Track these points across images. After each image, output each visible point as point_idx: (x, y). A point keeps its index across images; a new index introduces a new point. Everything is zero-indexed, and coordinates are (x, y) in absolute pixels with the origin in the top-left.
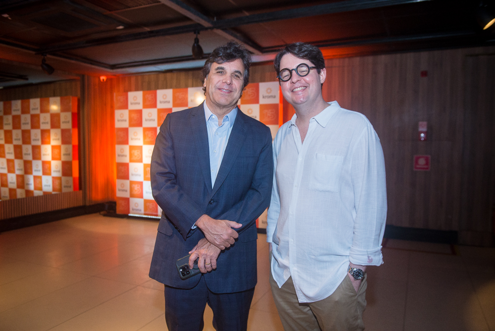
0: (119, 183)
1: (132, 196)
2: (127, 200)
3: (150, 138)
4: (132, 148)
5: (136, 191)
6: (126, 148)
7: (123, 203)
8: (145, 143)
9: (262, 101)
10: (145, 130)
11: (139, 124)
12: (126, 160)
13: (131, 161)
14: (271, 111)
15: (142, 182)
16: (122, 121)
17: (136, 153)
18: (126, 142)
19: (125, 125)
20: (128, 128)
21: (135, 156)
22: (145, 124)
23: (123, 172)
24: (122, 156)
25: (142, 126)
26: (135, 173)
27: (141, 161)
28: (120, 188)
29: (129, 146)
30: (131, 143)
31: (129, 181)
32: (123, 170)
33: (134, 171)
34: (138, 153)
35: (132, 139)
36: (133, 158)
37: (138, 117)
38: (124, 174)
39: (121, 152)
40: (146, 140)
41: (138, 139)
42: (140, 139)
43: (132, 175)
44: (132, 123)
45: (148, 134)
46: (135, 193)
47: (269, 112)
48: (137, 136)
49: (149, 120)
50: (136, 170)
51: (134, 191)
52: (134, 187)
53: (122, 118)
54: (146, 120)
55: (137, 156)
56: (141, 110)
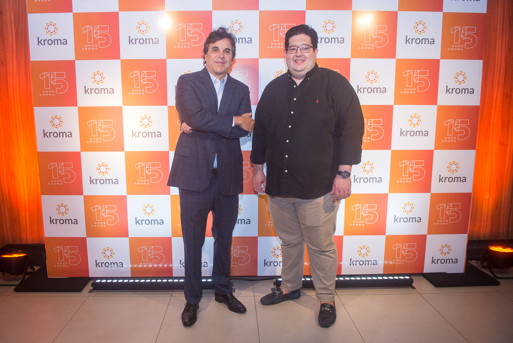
0: (50, 204)
1: (93, 231)
2: (80, 244)
3: (143, 86)
4: (86, 114)
5: (104, 219)
6: (69, 117)
7: (67, 252)
8: (128, 100)
10: (128, 67)
11: (111, 51)
12: (72, 145)
13: (85, 147)
14: (468, 30)
15: (124, 198)
16: (53, 42)
17: (100, 126)
18: (69, 99)
19: (66, 53)
20: (74, 62)
21: (100, 135)
22: (128, 52)
23: (61, 177)
24: (59, 135)
25: (119, 58)
26: (100, 177)
27: (118, 145)
28: (56, 216)
29: (79, 108)
30: (84, 100)
31: (82, 197)
32: (61, 169)
33: (97, 171)
34: (107, 126)
35: (89, 91)
36: (92, 141)
37: (103, 32)
38: (66, 180)
39: (53, 126)
40: (135, 92)
41: (106, 90)
42: (113, 91)
43: (91, 181)
44: (86, 49)
45: (137, 77)
46: (103, 225)
47: (464, 32)
48: (103, 82)
49: (141, 41)
50: (103, 169)
51: (98, 222)
52: (98, 211)
53: (52, 35)
54: (130, 41)
55: (107, 133)
56: (115, 15)
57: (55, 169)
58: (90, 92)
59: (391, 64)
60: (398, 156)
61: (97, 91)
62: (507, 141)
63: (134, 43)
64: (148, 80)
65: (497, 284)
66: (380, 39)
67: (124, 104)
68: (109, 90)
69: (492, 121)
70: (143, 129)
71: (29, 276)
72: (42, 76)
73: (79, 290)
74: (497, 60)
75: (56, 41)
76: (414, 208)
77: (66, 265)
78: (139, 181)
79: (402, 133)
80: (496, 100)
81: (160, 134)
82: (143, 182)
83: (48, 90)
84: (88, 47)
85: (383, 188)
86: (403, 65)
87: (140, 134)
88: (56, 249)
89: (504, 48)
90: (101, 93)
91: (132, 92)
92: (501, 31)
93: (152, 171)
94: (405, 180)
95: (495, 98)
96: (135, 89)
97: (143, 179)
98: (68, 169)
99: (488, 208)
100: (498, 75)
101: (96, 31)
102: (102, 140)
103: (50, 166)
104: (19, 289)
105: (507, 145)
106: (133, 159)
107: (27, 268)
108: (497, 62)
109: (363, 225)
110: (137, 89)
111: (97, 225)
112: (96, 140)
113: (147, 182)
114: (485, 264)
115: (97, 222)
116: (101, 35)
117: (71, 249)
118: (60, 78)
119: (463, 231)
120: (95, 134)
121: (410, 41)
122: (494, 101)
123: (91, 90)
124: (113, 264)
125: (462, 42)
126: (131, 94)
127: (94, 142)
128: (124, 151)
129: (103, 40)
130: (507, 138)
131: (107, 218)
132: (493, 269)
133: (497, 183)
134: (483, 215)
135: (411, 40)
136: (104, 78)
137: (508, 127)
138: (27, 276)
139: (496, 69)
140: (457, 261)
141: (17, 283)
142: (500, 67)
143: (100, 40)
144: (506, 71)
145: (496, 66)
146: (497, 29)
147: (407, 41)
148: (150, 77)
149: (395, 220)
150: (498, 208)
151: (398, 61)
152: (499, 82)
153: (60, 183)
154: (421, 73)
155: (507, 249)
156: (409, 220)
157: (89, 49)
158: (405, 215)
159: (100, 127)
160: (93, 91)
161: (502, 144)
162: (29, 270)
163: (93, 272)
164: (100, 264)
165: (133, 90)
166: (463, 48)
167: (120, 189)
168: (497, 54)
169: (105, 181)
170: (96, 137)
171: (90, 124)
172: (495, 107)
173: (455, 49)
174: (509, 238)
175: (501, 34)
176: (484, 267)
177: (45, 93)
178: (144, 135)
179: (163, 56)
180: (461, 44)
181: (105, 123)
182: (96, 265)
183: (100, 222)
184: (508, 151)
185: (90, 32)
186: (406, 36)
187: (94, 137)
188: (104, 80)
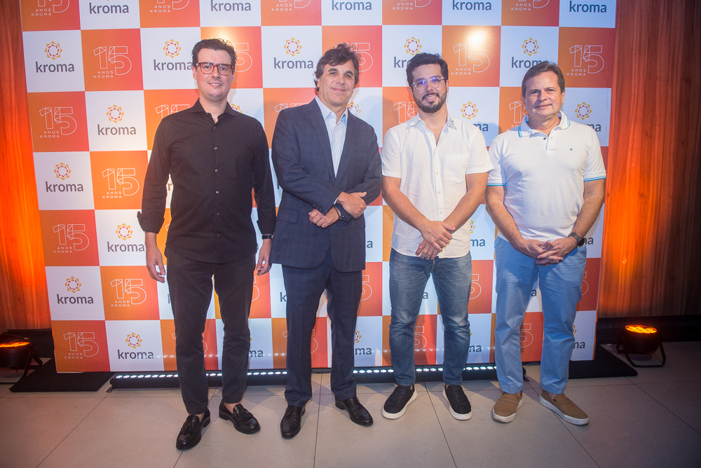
0: (58, 278)
1: (113, 313)
2: (98, 329)
4: (100, 161)
5: (127, 297)
6: (79, 164)
7: (80, 339)
9: (568, 19)
10: (154, 99)
11: (133, 80)
12: (84, 201)
13: (101, 203)
14: (592, 49)
16: (56, 68)
18: (80, 142)
19: (73, 82)
20: (83, 93)
23: (70, 243)
24: (66, 188)
25: (141, 88)
26: (121, 242)
28: (65, 293)
29: (92, 153)
30: (98, 143)
31: (98, 268)
32: (70, 233)
33: (117, 235)
34: (129, 176)
35: (104, 131)
36: (110, 195)
37: (121, 54)
38: (77, 247)
39: (58, 177)
41: (126, 130)
42: (134, 131)
43: (109, 248)
44: (99, 77)
45: (166, 113)
46: (126, 304)
47: (586, 52)
48: (121, 119)
50: (124, 232)
51: (120, 300)
52: (120, 286)
53: (54, 59)
54: (156, 66)
55: (128, 186)
56: (136, 33)
57: (62, 232)
58: (105, 133)
59: (494, 93)
61: (114, 131)
62: (648, 191)
63: (161, 68)
65: (634, 374)
66: (480, 62)
67: (149, 149)
68: (130, 130)
69: (628, 166)
71: (33, 370)
72: (43, 112)
73: (94, 388)
74: (633, 88)
75: (60, 67)
77: (80, 356)
80: (633, 139)
83: (51, 130)
84: (101, 75)
86: (509, 95)
88: (67, 336)
89: (641, 73)
90: (120, 134)
92: (637, 52)
95: (631, 137)
98: (79, 232)
99: (625, 277)
100: (635, 108)
101: (112, 54)
103: (56, 229)
104: (16, 388)
105: (648, 197)
107: (30, 361)
108: (633, 90)
111: (118, 304)
112: (114, 195)
114: (621, 348)
115: (118, 300)
116: (117, 59)
117: (85, 336)
118: (66, 115)
119: (590, 307)
120: (112, 186)
121: (518, 64)
122: (631, 140)
123: (106, 129)
124: (140, 354)
125: (585, 65)
127: (112, 197)
129: (120, 65)
130: (648, 187)
131: (131, 295)
132: (630, 355)
133: (636, 246)
134: (620, 286)
135: (518, 62)
136: (123, 114)
137: (649, 173)
138: (31, 371)
139: (632, 100)
140: (584, 345)
141: (17, 380)
142: (638, 98)
143: (117, 64)
144: (645, 102)
145: (633, 96)
146: (632, 49)
147: (513, 64)
150: (637, 276)
151: (502, 89)
152: (636, 116)
153: (69, 250)
155: (649, 329)
157: (103, 77)
159: (120, 177)
160: (109, 131)
161: (641, 195)
162: (34, 363)
163: (116, 364)
164: (124, 355)
166: (586, 73)
168: (633, 81)
169: (127, 248)
170: (114, 191)
171: (106, 173)
172: (632, 148)
173: (576, 75)
174: (653, 315)
175: (637, 55)
176: (620, 352)
177: (47, 135)
180: (582, 68)
181: (125, 172)
182: (119, 356)
183: (122, 300)
184: (650, 204)
185: (103, 55)
186: (513, 58)
187: (112, 191)
188: (123, 117)
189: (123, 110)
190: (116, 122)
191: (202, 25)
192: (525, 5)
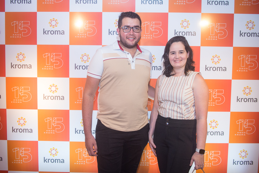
3: (52, 64)
5: (21, 158)
13: (10, 106)
15: (36, 143)
17: (22, 91)
20: (4, 45)
21: (21, 97)
22: (42, 39)
26: (19, 127)
27: (33, 105)
29: (7, 78)
30: (10, 73)
31: (6, 141)
33: (18, 123)
34: (26, 91)
35: (14, 66)
36: (15, 101)
37: (26, 25)
40: (46, 68)
41: (26, 66)
42: (31, 67)
43: (13, 130)
45: (48, 57)
46: (21, 162)
48: (24, 60)
49: (52, 32)
50: (22, 122)
51: (17, 159)
52: (17, 152)
54: (44, 32)
55: (25, 96)
56: (34, 14)
59: (230, 50)
60: (235, 116)
61: (20, 66)
63: (47, 33)
64: (56, 60)
66: (221, 33)
67: (38, 76)
68: (28, 66)
70: (51, 94)
76: (247, 154)
78: (47, 131)
79: (238, 100)
81: (64, 98)
82: (50, 132)
84: (14, 36)
85: (225, 139)
86: (238, 51)
87: (49, 98)
90: (23, 68)
91: (44, 68)
93: (57, 124)
94: (241, 133)
96: (46, 66)
97: (51, 130)
101: (21, 25)
102: (22, 101)
106: (43, 115)
109: (210, 166)
110: (48, 65)
111: (16, 162)
112: (18, 101)
113: (53, 132)
116: (24, 28)
120: (17, 96)
121: (243, 34)
123: (16, 65)
126: (44, 69)
127: (16, 102)
128: (37, 109)
129: (25, 31)
131: (24, 157)
136: (25, 57)
143: (23, 31)
147: (241, 34)
148: (58, 57)
149: (234, 163)
151: (234, 48)
154: (251, 57)
156: (244, 163)
157: (16, 37)
158: (241, 159)
160: (17, 66)
165: (45, 67)
167: (33, 137)
169: (23, 131)
170: (18, 99)
171: (14, 89)
178: (52, 98)
179: (67, 42)
181: (24, 89)
183: (18, 160)
185: (16, 25)
186: (240, 31)
187: (16, 99)
188: (25, 59)
189: (25, 55)
190: (21, 62)
191: (70, 11)
192: (248, 2)
